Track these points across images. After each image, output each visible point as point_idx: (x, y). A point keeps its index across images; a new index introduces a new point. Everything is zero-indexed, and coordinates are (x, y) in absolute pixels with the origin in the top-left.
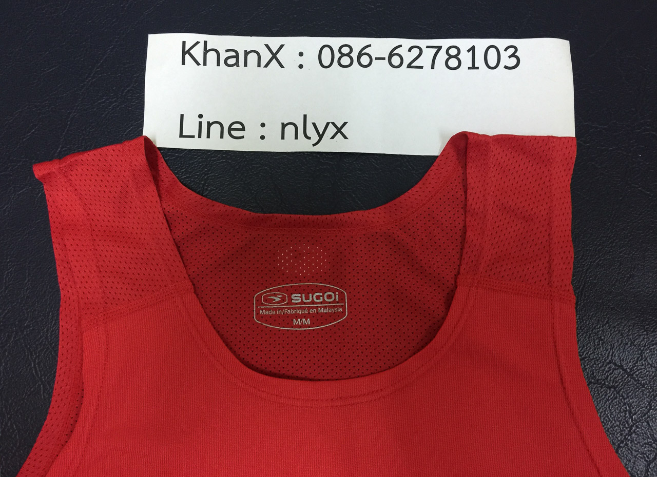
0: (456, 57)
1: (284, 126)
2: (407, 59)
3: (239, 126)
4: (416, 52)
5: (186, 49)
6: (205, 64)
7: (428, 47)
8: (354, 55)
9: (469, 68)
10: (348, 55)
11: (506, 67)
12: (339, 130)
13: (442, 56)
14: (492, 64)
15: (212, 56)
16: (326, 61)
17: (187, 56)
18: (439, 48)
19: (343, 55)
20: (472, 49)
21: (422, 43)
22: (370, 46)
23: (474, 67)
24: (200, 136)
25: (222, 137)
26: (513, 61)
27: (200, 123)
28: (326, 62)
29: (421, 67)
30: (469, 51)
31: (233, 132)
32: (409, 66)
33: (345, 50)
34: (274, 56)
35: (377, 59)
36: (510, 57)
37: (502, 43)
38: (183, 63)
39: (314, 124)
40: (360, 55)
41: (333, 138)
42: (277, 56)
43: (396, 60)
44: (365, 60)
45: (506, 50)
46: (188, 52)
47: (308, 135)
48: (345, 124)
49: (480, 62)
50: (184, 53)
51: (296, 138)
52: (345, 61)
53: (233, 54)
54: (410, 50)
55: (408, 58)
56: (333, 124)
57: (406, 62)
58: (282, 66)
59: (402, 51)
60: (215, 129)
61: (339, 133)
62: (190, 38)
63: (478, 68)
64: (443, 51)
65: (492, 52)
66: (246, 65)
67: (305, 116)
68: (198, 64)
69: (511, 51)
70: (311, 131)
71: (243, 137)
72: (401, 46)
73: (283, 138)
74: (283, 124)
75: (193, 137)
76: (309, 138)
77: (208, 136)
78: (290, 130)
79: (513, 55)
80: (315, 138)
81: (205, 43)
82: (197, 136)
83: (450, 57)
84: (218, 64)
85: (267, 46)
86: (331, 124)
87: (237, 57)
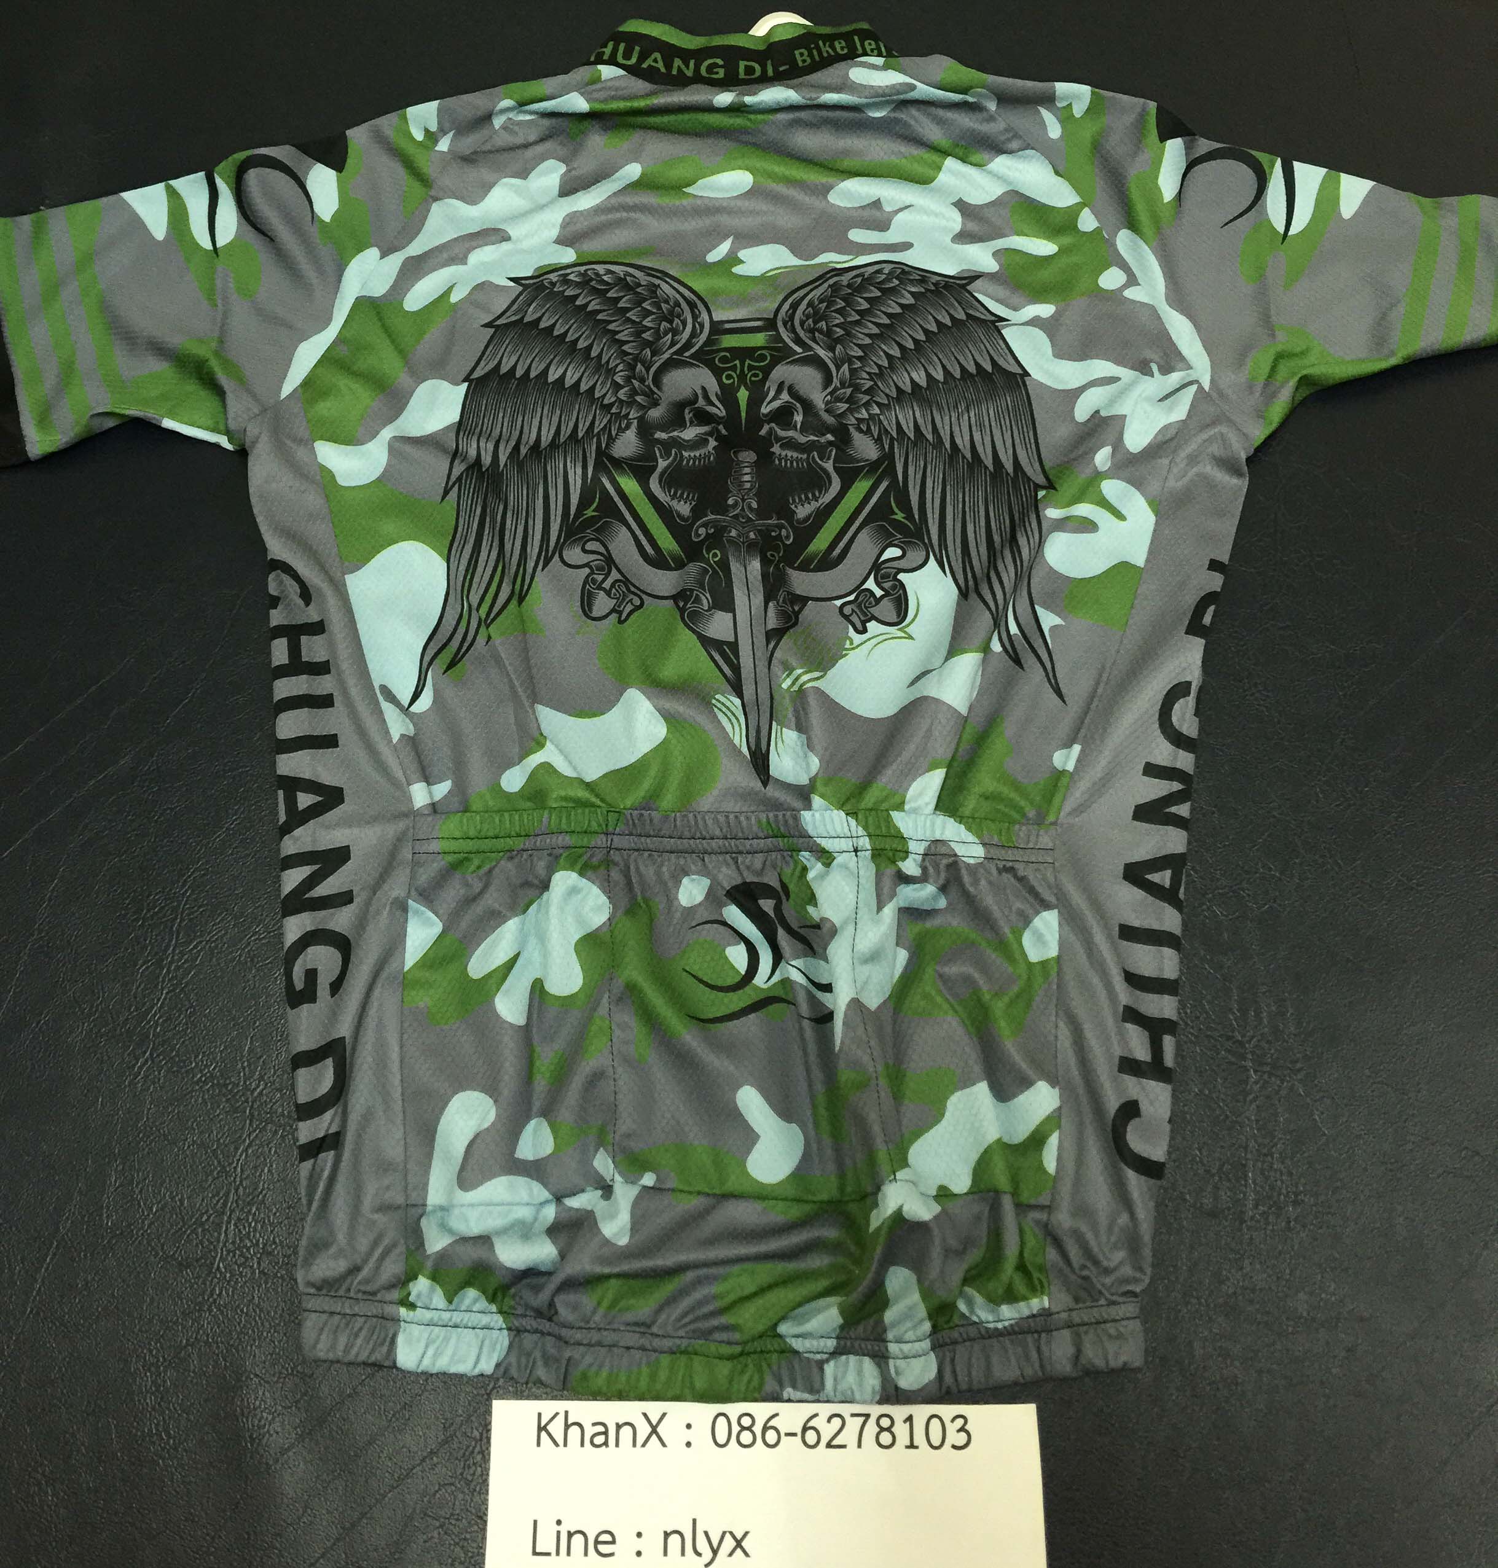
0: (889, 1429)
1: (667, 1535)
2: (827, 1434)
3: (607, 1538)
4: (837, 1422)
5: (543, 1424)
6: (565, 1445)
7: (853, 1415)
8: (758, 1429)
9: (907, 1447)
10: (749, 1429)
11: (954, 1447)
12: (739, 1544)
13: (871, 1428)
14: (936, 1442)
15: (574, 1432)
16: (722, 1436)
17: (543, 1434)
18: (867, 1416)
19: (743, 1428)
20: (910, 1419)
21: (845, 1409)
22: (777, 1415)
23: (912, 1446)
24: (558, 1553)
25: (586, 1554)
26: (962, 1438)
27: (559, 1533)
28: (721, 1439)
29: (843, 1447)
30: (905, 1422)
31: (601, 1548)
32: (829, 1445)
33: (746, 1422)
34: (654, 1430)
35: (787, 1434)
36: (959, 1431)
37: (947, 1411)
38: (539, 1444)
39: (706, 1533)
40: (765, 1429)
41: (730, 1555)
42: (659, 1430)
43: (811, 1437)
44: (771, 1437)
45: (953, 1420)
46: (545, 1428)
47: (699, 1549)
48: (746, 1533)
49: (920, 1438)
50: (542, 1428)
51: (683, 1554)
52: (746, 1437)
53: (601, 1429)
54: (829, 1421)
55: (828, 1430)
56: (731, 1533)
57: (824, 1442)
58: (664, 1445)
59: (818, 1423)
60: (578, 1540)
61: (739, 1550)
62: (548, 1407)
63: (917, 1447)
64: (872, 1421)
65: (935, 1424)
66: (617, 1445)
67: (694, 1521)
68: (557, 1445)
69: (960, 1422)
70: (702, 1545)
71: (612, 1554)
72: (816, 1415)
73: (665, 1554)
74: (665, 1532)
75: (548, 1554)
76: (699, 1554)
77: (569, 1554)
78: (674, 1540)
79: (962, 1429)
80: (707, 1555)
81: (566, 1412)
82: (554, 1552)
83: (882, 1429)
84: (582, 1445)
85: (645, 1415)
86: (728, 1535)
87: (606, 1433)
